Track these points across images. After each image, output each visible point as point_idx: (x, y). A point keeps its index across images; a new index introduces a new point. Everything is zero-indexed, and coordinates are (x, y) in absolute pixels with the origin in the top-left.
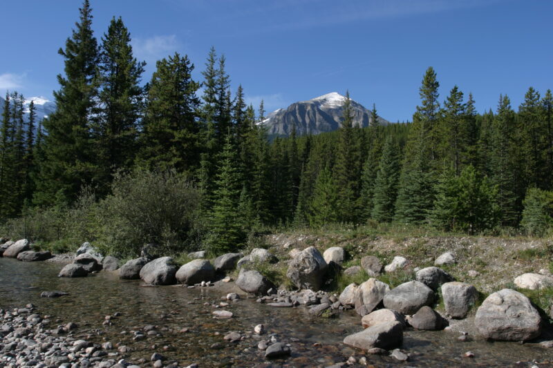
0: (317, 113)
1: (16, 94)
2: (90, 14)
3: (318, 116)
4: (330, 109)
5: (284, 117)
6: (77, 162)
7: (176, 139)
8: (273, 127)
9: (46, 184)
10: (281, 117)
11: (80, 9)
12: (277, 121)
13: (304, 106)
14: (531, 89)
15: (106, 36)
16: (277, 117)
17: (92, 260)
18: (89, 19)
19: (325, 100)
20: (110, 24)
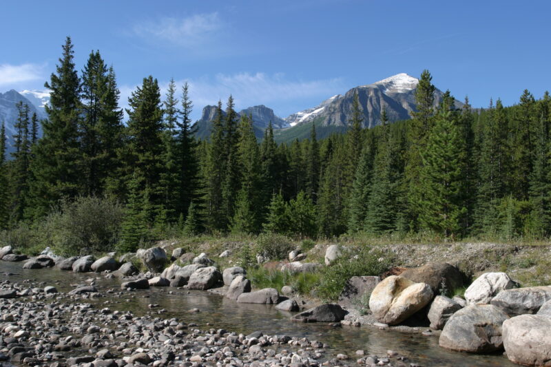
0: (381, 99)
1: (21, 103)
2: (72, 50)
3: (382, 103)
4: (398, 94)
5: (341, 105)
6: (58, 182)
7: (141, 161)
8: (328, 118)
9: (34, 201)
10: (337, 106)
11: (63, 46)
12: (332, 110)
13: (365, 91)
14: (526, 91)
15: (86, 68)
16: (333, 105)
17: (49, 259)
18: (70, 54)
19: (391, 82)
20: (89, 58)
